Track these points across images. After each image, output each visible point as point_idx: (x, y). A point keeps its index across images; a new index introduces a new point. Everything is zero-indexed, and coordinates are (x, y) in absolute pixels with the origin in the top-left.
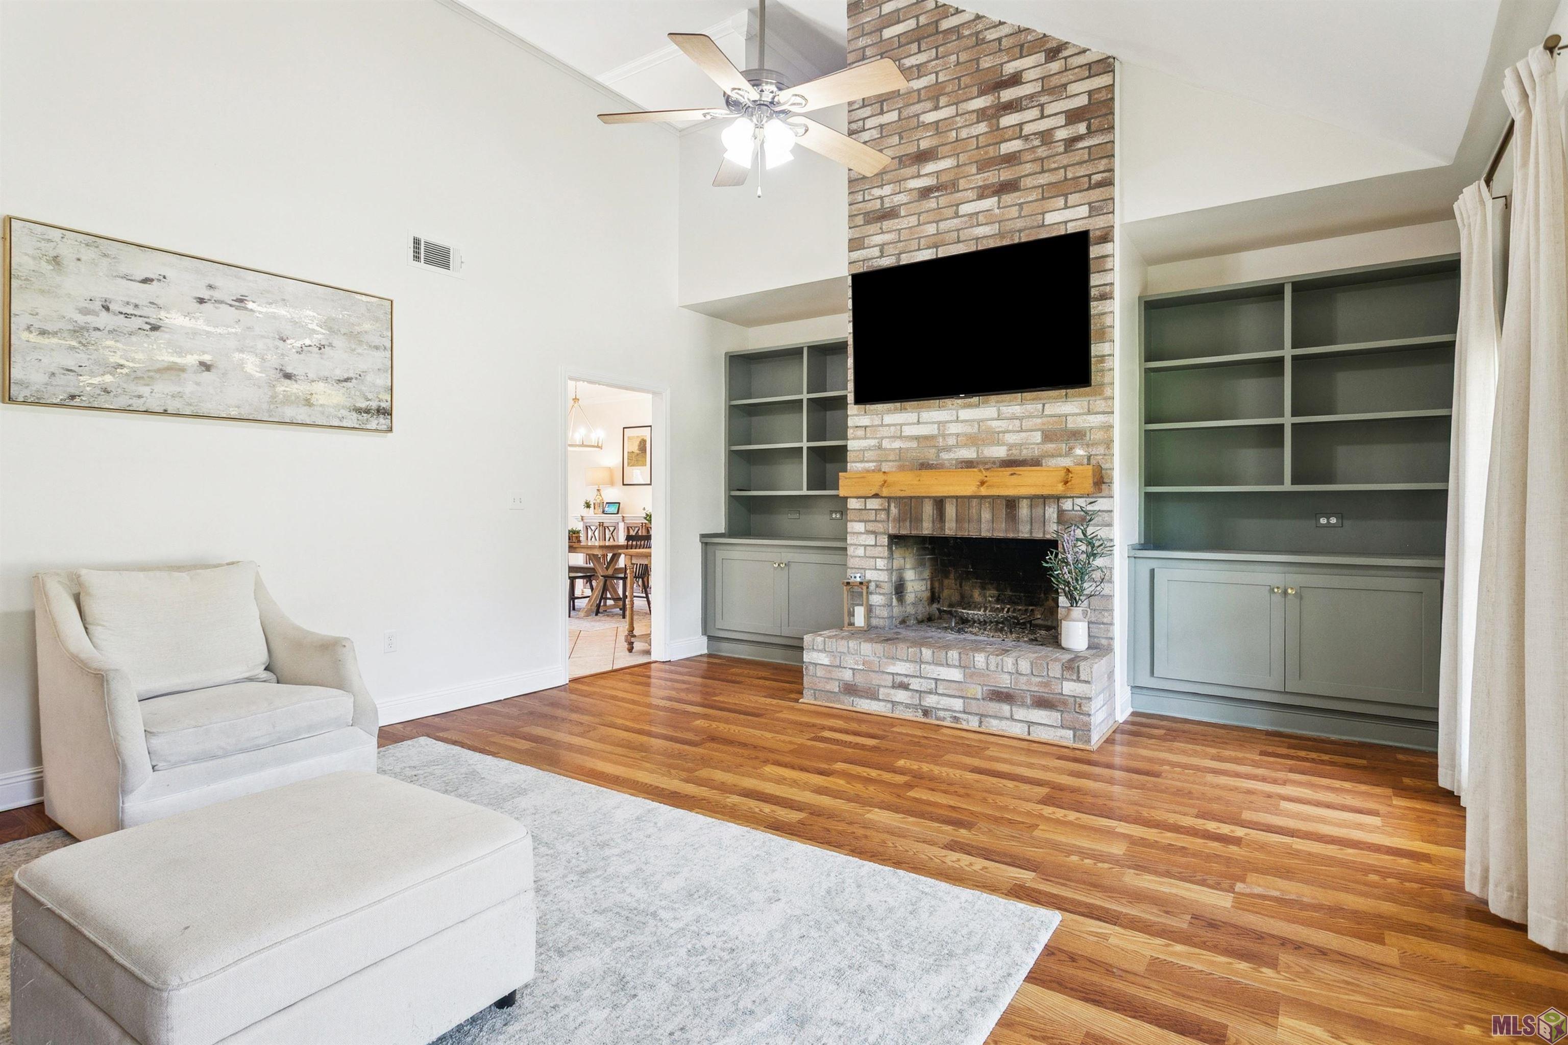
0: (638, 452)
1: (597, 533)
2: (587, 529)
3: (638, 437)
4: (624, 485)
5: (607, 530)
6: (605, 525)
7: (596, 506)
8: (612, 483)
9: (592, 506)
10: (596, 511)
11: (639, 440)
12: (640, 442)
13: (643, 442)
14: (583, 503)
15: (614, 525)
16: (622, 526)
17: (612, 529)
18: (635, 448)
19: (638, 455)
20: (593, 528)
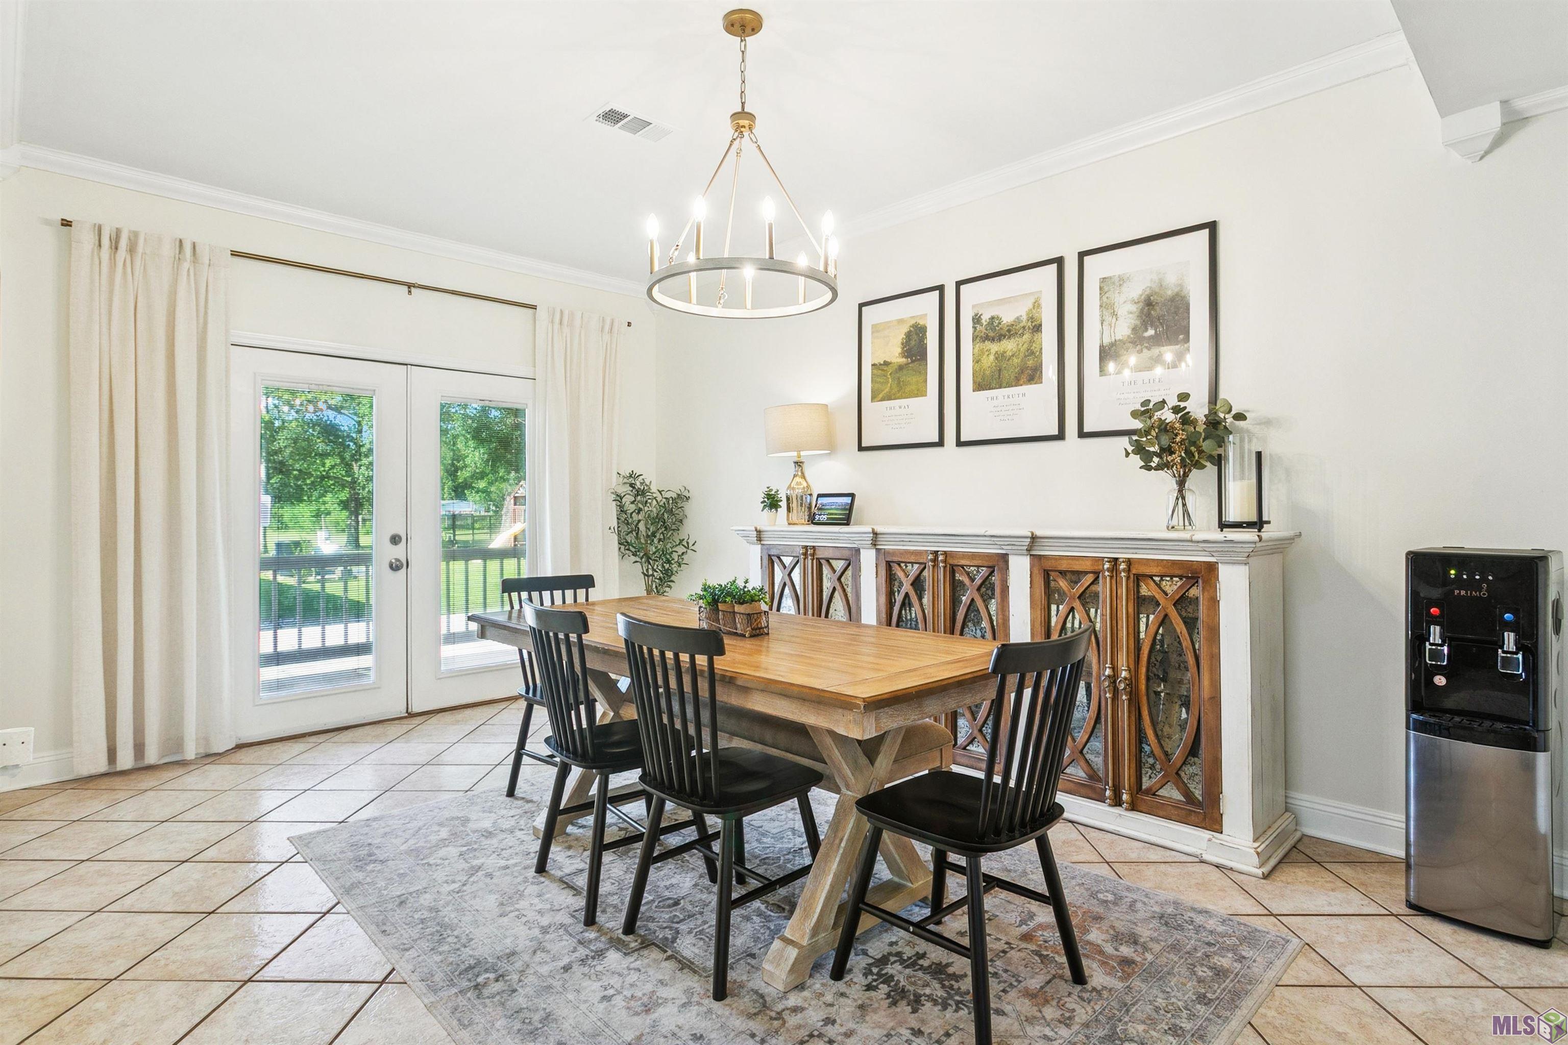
0: (903, 360)
1: (796, 575)
2: (772, 563)
3: (901, 321)
4: (861, 448)
5: (826, 570)
6: (820, 554)
7: (794, 505)
8: (831, 446)
9: (783, 504)
10: (794, 516)
11: (905, 329)
12: (909, 335)
13: (916, 335)
14: (760, 496)
15: (846, 554)
16: (868, 559)
17: (839, 565)
18: (894, 353)
19: (901, 368)
20: (787, 560)
